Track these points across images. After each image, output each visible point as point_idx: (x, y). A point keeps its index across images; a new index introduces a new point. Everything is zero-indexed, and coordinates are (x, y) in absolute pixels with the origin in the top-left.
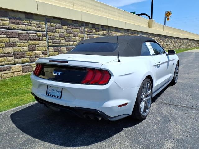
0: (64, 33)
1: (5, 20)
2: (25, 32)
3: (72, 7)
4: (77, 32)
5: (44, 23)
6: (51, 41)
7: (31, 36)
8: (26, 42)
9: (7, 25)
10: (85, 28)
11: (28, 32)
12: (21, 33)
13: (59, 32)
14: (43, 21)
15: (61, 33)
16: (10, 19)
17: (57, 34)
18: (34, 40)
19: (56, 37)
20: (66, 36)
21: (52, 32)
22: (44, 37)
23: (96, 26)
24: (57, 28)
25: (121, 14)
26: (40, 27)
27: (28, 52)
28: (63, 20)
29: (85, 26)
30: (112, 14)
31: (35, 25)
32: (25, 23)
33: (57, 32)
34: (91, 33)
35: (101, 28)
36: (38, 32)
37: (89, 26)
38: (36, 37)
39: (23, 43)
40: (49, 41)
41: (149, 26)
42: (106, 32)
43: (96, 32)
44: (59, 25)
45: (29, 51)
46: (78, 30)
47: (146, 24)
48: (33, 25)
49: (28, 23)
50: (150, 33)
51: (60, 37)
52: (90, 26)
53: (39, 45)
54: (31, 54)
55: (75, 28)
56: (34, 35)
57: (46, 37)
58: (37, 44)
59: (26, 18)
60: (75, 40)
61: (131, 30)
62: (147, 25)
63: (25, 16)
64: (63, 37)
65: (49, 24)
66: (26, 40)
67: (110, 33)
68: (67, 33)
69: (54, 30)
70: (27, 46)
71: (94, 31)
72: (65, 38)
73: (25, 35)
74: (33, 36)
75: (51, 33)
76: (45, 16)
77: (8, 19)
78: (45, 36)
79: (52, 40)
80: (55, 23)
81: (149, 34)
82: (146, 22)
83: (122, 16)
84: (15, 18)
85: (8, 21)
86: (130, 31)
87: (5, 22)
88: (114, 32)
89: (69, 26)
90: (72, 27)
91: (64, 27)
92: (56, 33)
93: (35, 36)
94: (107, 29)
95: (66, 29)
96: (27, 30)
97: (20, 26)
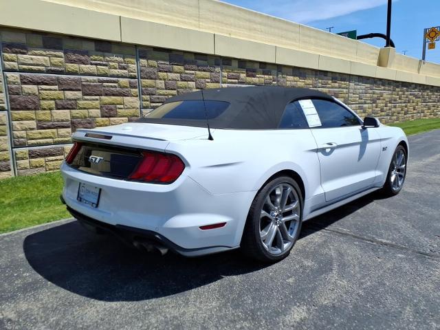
0: (176, 80)
1: (56, 56)
2: (95, 78)
3: (195, 25)
4: (203, 78)
5: (134, 61)
6: (147, 97)
7: (107, 86)
8: (97, 100)
9: (60, 66)
10: (221, 70)
11: (101, 78)
12: (87, 81)
13: (164, 80)
14: (132, 56)
15: (170, 80)
16: (65, 53)
17: (161, 84)
18: (114, 95)
19: (158, 89)
20: (181, 88)
21: (151, 79)
22: (134, 90)
23: (249, 66)
24: (160, 71)
25: (310, 37)
26: (125, 69)
27: (100, 119)
28: (174, 53)
29: (224, 64)
30: (287, 38)
31: (116, 65)
32: (95, 60)
33: (161, 79)
34: (236, 80)
35: (260, 68)
36: (121, 80)
37: (231, 65)
38: (118, 89)
39: (90, 102)
40: (145, 97)
41: (380, 63)
42: (271, 77)
43: (248, 78)
44: (166, 65)
45: (103, 116)
46: (208, 74)
47: (373, 59)
48: (111, 64)
49: (101, 60)
50: (380, 80)
51: (166, 89)
52: (235, 64)
53: (122, 106)
54: (106, 123)
55: (199, 70)
56: (113, 84)
57: (137, 90)
58: (118, 104)
59: (97, 50)
61: (332, 72)
62: (376, 61)
63: (96, 46)
64: (175, 89)
65: (143, 62)
66: (96, 95)
67: (282, 80)
68: (183, 80)
69: (155, 74)
70: (99, 107)
71: (243, 76)
72: (178, 92)
73: (95, 86)
74: (112, 87)
75: (148, 82)
76: (136, 46)
77: (61, 54)
78: (135, 87)
79: (149, 95)
80: (157, 60)
81: (378, 82)
82: (372, 53)
83: (312, 40)
84: (74, 52)
85: (61, 57)
86: (329, 74)
87: (56, 60)
88: (291, 78)
89: (187, 66)
90: (194, 67)
91: (176, 68)
92: (158, 81)
93: (115, 87)
94: (274, 72)
95: (180, 73)
96: (98, 76)
97: (85, 68)
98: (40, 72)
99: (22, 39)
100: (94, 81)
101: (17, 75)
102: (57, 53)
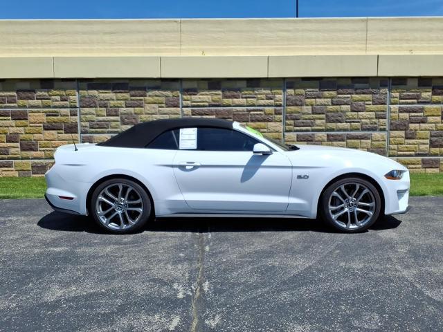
0: (325, 105)
1: (216, 94)
2: (245, 108)
4: (362, 101)
5: (281, 91)
6: (292, 122)
7: (254, 114)
9: (218, 102)
10: (389, 90)
11: (249, 108)
12: (238, 111)
13: (312, 105)
14: (279, 88)
15: (318, 105)
16: (223, 92)
17: (307, 109)
18: (259, 121)
19: (304, 114)
20: (331, 112)
21: (297, 105)
22: (278, 116)
23: (434, 83)
24: (308, 98)
26: (271, 99)
28: (324, 80)
29: (393, 84)
31: (263, 96)
32: (246, 94)
33: (307, 105)
34: (415, 101)
36: (266, 108)
37: (405, 84)
38: (263, 116)
40: (288, 122)
43: (434, 97)
44: (316, 91)
46: (369, 96)
48: (259, 96)
49: (251, 94)
51: (313, 113)
52: (413, 83)
53: (265, 130)
55: (357, 93)
56: (258, 112)
57: (282, 116)
59: (248, 87)
60: (355, 119)
63: (248, 83)
64: (323, 114)
65: (291, 91)
68: (333, 104)
69: (301, 101)
71: (426, 95)
72: (327, 116)
73: (244, 114)
74: (257, 114)
75: (293, 108)
76: (284, 79)
77: (220, 92)
78: (280, 114)
79: (294, 120)
80: (304, 88)
84: (230, 90)
85: (219, 95)
87: (216, 97)
89: (341, 91)
90: (349, 91)
91: (326, 93)
92: (305, 107)
93: (261, 114)
95: (332, 98)
96: (248, 106)
97: (236, 101)
98: (204, 106)
99: (195, 85)
100: (243, 111)
101: (189, 109)
102: (217, 92)
